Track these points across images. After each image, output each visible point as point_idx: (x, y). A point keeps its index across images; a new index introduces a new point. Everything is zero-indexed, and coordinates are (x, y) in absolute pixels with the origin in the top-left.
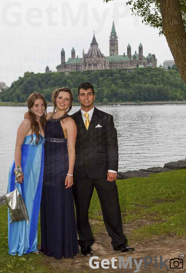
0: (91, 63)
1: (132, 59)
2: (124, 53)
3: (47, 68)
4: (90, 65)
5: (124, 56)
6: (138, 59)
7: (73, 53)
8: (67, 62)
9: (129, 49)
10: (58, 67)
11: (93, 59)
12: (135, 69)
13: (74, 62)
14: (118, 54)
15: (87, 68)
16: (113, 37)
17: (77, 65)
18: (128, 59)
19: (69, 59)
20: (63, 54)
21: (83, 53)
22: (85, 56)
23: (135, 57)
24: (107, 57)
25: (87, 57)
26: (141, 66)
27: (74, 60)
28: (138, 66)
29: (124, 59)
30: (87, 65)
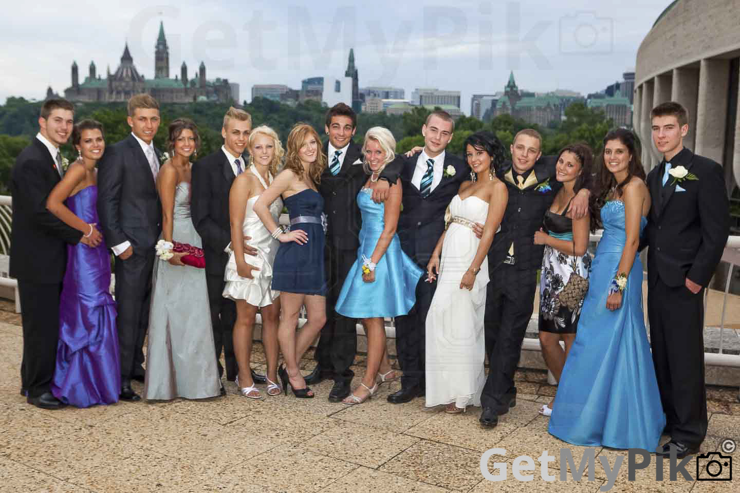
0: (120, 89)
1: (189, 86)
2: (177, 77)
3: (50, 91)
4: (118, 93)
5: (176, 80)
6: (198, 86)
7: (92, 69)
8: (83, 85)
9: (184, 70)
10: (67, 91)
11: (123, 84)
12: (190, 103)
13: (95, 85)
14: (168, 76)
15: (114, 98)
16: (161, 47)
17: (99, 92)
18: (183, 86)
19: (87, 79)
20: (75, 70)
21: (109, 73)
22: (111, 78)
23: (193, 82)
24: (149, 81)
25: (115, 79)
26: (202, 98)
27: (93, 82)
28: (195, 98)
29: (175, 85)
30: (114, 93)
